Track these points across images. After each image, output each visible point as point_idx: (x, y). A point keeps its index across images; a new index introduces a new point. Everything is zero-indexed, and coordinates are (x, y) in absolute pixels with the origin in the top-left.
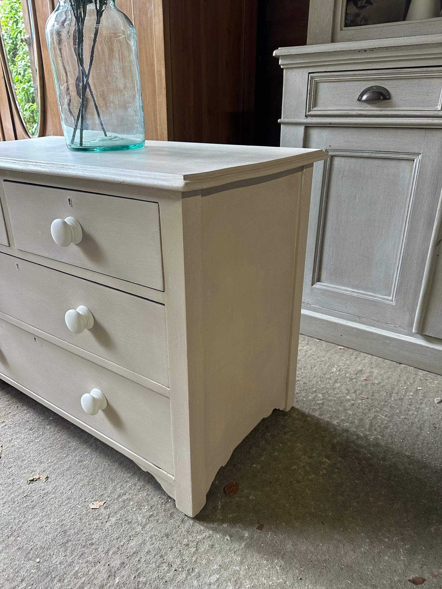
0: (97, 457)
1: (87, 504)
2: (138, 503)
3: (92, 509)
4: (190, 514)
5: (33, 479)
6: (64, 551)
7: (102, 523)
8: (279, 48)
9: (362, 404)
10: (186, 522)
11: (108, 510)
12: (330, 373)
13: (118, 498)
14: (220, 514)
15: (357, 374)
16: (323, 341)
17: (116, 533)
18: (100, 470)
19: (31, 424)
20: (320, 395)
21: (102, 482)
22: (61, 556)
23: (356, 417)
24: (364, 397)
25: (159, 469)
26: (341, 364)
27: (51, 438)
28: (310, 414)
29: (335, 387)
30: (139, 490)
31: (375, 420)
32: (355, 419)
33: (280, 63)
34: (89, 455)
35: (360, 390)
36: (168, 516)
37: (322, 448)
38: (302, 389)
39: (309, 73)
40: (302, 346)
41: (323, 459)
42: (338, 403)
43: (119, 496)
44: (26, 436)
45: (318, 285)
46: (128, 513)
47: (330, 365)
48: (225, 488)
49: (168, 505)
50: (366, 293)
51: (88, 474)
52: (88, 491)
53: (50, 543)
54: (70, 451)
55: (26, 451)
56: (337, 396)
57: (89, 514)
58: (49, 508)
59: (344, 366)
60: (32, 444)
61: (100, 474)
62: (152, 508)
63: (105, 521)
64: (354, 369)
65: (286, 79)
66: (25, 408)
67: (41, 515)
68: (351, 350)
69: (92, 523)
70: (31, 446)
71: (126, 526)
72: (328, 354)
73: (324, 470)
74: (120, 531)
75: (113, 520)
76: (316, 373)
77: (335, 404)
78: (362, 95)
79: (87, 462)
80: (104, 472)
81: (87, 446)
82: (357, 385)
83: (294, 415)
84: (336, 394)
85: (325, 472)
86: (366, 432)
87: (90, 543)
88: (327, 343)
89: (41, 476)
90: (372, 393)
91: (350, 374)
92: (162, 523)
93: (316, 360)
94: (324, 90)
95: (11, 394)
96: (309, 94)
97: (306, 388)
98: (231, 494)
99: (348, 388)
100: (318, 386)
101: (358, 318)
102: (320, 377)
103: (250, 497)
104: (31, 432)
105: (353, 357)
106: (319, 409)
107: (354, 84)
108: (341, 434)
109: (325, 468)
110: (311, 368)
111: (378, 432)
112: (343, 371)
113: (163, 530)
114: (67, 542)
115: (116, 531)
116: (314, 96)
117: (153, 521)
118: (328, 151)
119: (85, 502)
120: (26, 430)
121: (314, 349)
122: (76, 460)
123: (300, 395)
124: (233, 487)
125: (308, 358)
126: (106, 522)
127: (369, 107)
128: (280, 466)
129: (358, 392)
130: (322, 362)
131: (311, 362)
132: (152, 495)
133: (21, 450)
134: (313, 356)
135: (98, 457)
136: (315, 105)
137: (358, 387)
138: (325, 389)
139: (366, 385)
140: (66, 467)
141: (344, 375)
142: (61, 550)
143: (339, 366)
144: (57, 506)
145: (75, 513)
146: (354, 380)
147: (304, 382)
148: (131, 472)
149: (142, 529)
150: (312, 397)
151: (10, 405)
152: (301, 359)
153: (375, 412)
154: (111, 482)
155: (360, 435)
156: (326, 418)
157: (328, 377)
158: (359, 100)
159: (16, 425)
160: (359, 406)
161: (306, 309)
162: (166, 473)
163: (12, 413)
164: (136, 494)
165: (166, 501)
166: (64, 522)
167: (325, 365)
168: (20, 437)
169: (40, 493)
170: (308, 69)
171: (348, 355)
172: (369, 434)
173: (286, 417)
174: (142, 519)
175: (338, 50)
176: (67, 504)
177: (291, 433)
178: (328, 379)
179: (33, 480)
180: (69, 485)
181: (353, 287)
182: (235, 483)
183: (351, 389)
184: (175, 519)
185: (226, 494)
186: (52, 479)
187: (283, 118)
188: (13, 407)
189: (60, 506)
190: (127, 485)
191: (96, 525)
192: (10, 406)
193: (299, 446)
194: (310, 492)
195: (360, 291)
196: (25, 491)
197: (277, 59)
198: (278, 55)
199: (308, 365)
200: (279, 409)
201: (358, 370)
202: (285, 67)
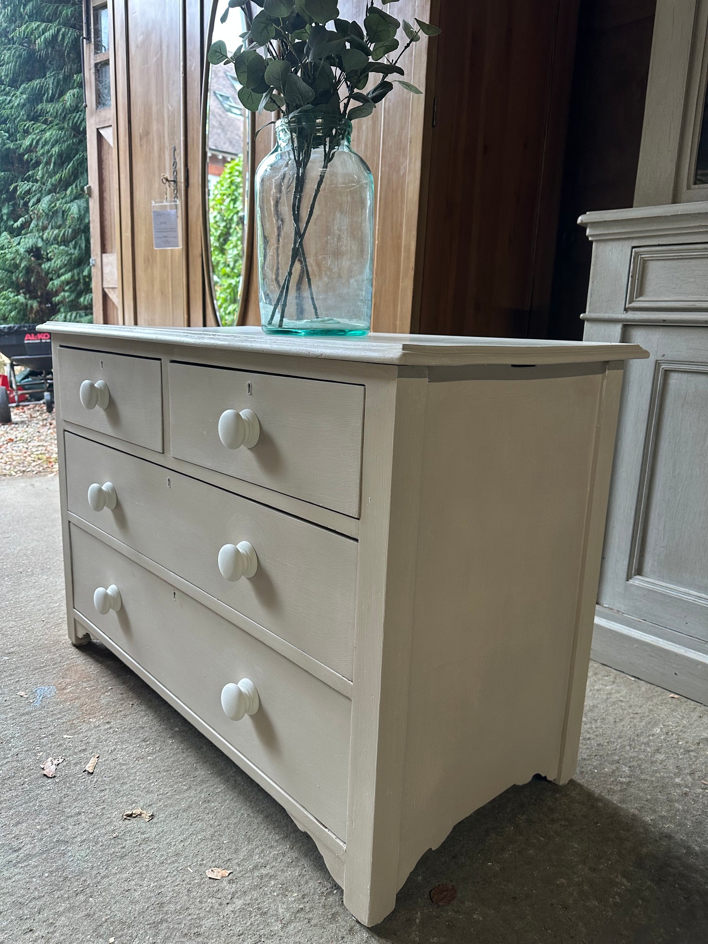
0: (232, 799)
1: (203, 868)
2: (284, 884)
3: (210, 878)
4: (365, 921)
5: (132, 814)
6: (154, 936)
7: (221, 904)
8: (587, 213)
9: (704, 796)
10: (356, 933)
11: (234, 886)
12: (650, 735)
13: (252, 871)
14: (417, 933)
15: (699, 743)
16: (643, 682)
17: (238, 924)
18: (233, 820)
19: (146, 732)
20: (626, 769)
21: (234, 840)
22: (147, 942)
23: (689, 817)
25: (323, 828)
26: (670, 723)
27: (171, 757)
28: (602, 796)
29: (654, 759)
30: (289, 865)
32: (688, 820)
33: (587, 233)
34: (221, 795)
35: (701, 771)
36: (327, 916)
37: (618, 858)
38: (594, 754)
39: (633, 247)
40: (603, 685)
41: (617, 876)
42: (657, 786)
43: (256, 867)
44: (135, 749)
45: (637, 581)
46: (263, 898)
47: (650, 722)
48: (432, 890)
49: (331, 899)
51: (214, 822)
52: (210, 849)
53: (135, 918)
54: (195, 783)
55: (130, 771)
56: (658, 775)
57: (203, 886)
58: (146, 863)
59: (676, 727)
60: (141, 761)
61: (232, 826)
62: (304, 898)
63: (225, 902)
64: (695, 735)
65: (596, 256)
66: (143, 707)
67: (131, 870)
68: (692, 703)
69: (205, 900)
70: (140, 765)
71: (257, 918)
72: (650, 703)
73: (617, 897)
74: (246, 923)
75: (239, 903)
76: (622, 731)
77: (651, 789)
79: (216, 804)
80: (240, 825)
81: (221, 780)
82: (698, 762)
83: (573, 794)
84: (656, 771)
85: (618, 900)
87: (195, 932)
88: (649, 685)
89: (145, 812)
91: (687, 742)
92: (316, 925)
93: (625, 709)
94: (657, 272)
95: (128, 684)
96: (632, 277)
97: (601, 753)
98: (441, 904)
99: (679, 765)
100: (623, 753)
101: (707, 646)
102: (630, 739)
103: (475, 916)
104: (143, 744)
105: (695, 715)
106: (621, 791)
107: (704, 263)
108: (656, 841)
109: (619, 894)
110: (615, 722)
112: (674, 735)
113: (316, 938)
114: (162, 921)
115: (240, 921)
116: (640, 279)
117: (302, 919)
118: (659, 363)
119: (201, 865)
120: (138, 741)
121: (623, 693)
122: (200, 797)
123: (588, 762)
124: (445, 893)
125: (612, 705)
126: (227, 904)
128: (536, 873)
129: (698, 774)
130: (636, 715)
131: (616, 711)
132: (308, 877)
133: (123, 767)
134: (620, 704)
135: (235, 799)
136: (641, 293)
137: (698, 766)
138: (636, 759)
140: (183, 805)
141: (676, 741)
142: (149, 932)
143: (668, 726)
144: (158, 863)
145: (183, 879)
146: (693, 754)
147: (599, 743)
148: (281, 834)
149: (282, 928)
150: (612, 770)
151: (123, 699)
152: (599, 706)
154: (246, 843)
155: (694, 848)
156: (632, 808)
157: (645, 740)
159: (126, 730)
160: (696, 798)
161: (615, 621)
162: (334, 837)
163: (123, 712)
164: (283, 870)
165: (329, 890)
166: (163, 889)
167: (641, 722)
168: (127, 749)
169: (137, 838)
170: (630, 241)
171: (686, 709)
173: (558, 795)
174: (285, 913)
175: (679, 213)
176: (173, 862)
177: (563, 823)
178: (645, 744)
179: (130, 816)
180: (182, 833)
181: (699, 589)
182: (450, 886)
183: (685, 768)
184: (338, 925)
185: (432, 901)
186: (160, 819)
187: (589, 312)
188: (127, 704)
189: (162, 863)
190: (270, 853)
191: (210, 905)
192: (122, 702)
193: (575, 848)
194: (585, 930)
196: (116, 829)
197: (583, 228)
198: (584, 221)
199: (609, 717)
200: (545, 777)
201: (702, 737)
202: (595, 239)
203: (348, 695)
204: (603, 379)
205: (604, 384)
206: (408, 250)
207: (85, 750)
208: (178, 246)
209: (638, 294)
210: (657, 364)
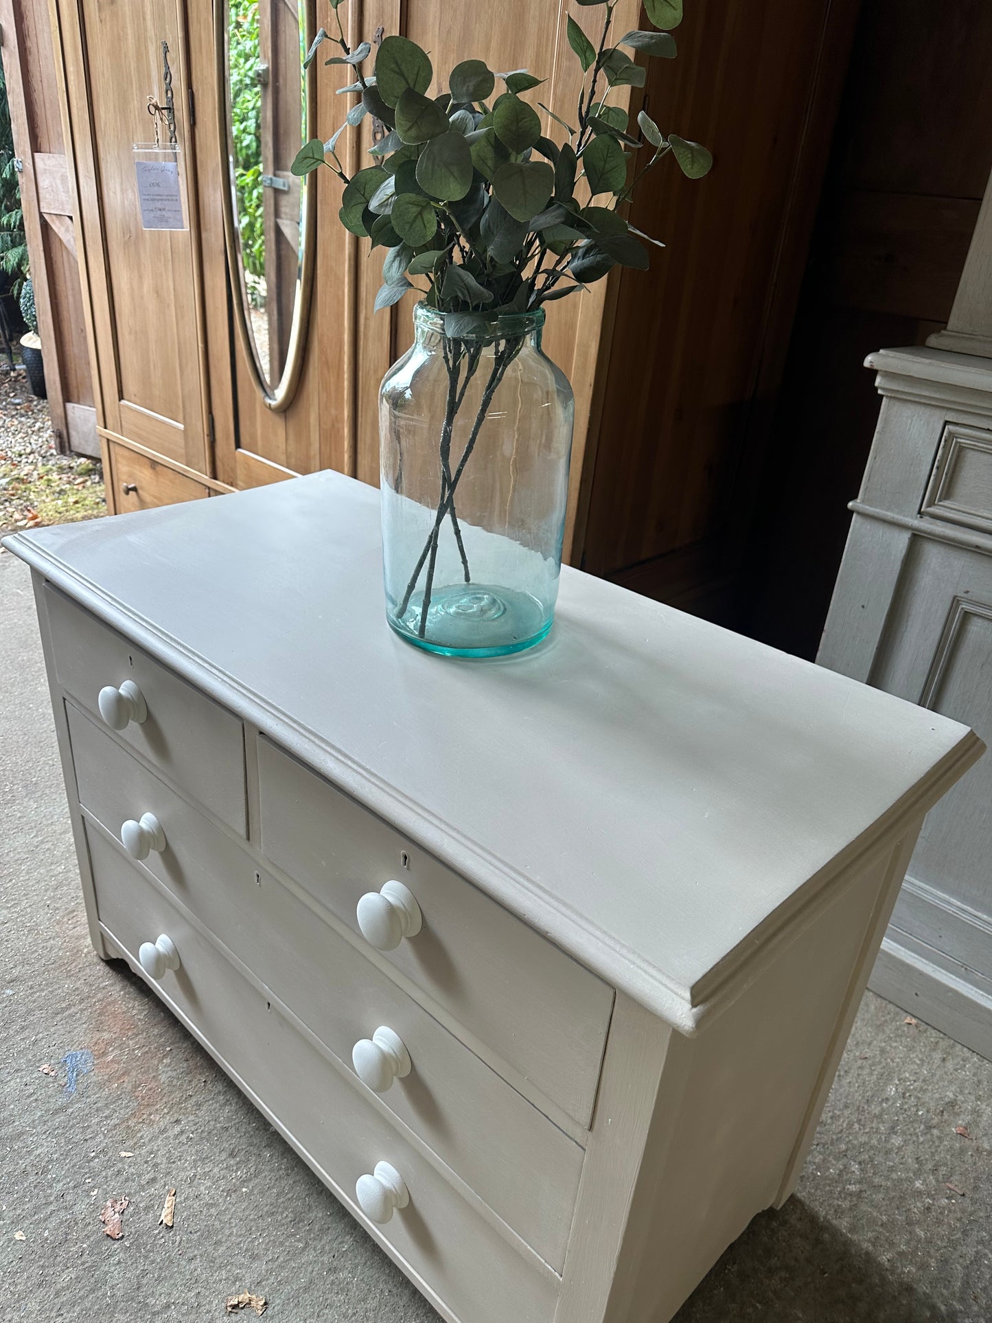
0: (365, 1263)
5: (239, 1303)
8: (881, 351)
9: (950, 1211)
12: (883, 1100)
15: (942, 1112)
16: (871, 995)
18: (371, 1304)
19: (233, 1137)
20: (855, 1167)
23: (932, 1251)
24: (956, 1189)
26: (907, 1075)
27: (273, 1187)
28: (828, 1221)
29: (889, 1146)
31: (976, 1267)
32: (931, 1257)
33: (876, 384)
34: (350, 1255)
35: (946, 1165)
39: (946, 423)
42: (893, 1197)
44: (222, 1174)
47: (882, 1075)
51: (348, 1310)
54: (312, 1235)
55: (222, 1217)
56: (894, 1176)
59: (915, 1081)
60: (234, 1197)
61: (371, 1314)
64: (937, 1096)
65: (886, 420)
66: (220, 1087)
68: (933, 1033)
70: (233, 1205)
72: (881, 1036)
76: (848, 1095)
77: (887, 1202)
79: (346, 1272)
80: (381, 1312)
81: (345, 1225)
82: (942, 1147)
83: (794, 1221)
84: (891, 1169)
86: (954, 1303)
88: (879, 1000)
89: (254, 1297)
90: (975, 1178)
91: (928, 1111)
93: (851, 1051)
94: (977, 469)
96: (938, 468)
97: (824, 1139)
99: (920, 1154)
100: (850, 1138)
101: (963, 969)
102: (858, 1109)
104: (232, 1162)
105: (937, 1057)
106: (851, 1209)
108: (894, 1297)
111: (981, 1307)
112: (912, 1099)
116: (949, 476)
118: (958, 601)
120: (224, 1156)
122: (323, 1263)
129: (943, 1170)
130: (865, 1062)
133: (213, 1211)
135: (368, 1263)
136: (948, 494)
137: (942, 1154)
138: (867, 1148)
139: (962, 1151)
140: (303, 1280)
141: (914, 1109)
143: (904, 1081)
146: (935, 1132)
150: (838, 1172)
151: (191, 1072)
153: (978, 1243)
155: (939, 1309)
156: (864, 1240)
157: (877, 1111)
159: (204, 1136)
160: (940, 1217)
163: (194, 1099)
167: (871, 1074)
168: (212, 1174)
170: (944, 412)
171: (925, 1046)
172: (961, 1312)
173: (774, 1224)
177: (783, 1274)
178: (877, 1117)
179: (234, 1307)
183: (926, 1160)
186: (276, 1310)
187: (863, 502)
188: (197, 1081)
192: (190, 1077)
195: (979, 914)
198: (874, 364)
201: (947, 1100)
202: (886, 394)
207: (154, 1180)
208: (183, 228)
209: (943, 496)
210: (956, 601)
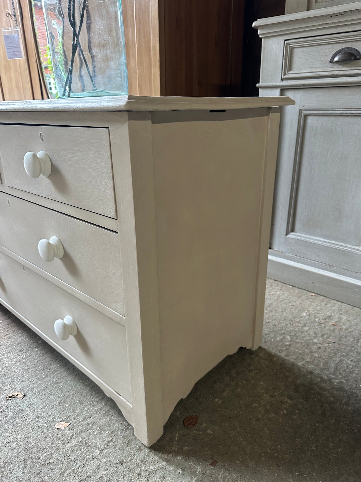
1: (54, 423)
2: (101, 427)
3: (58, 429)
4: (146, 443)
5: (12, 396)
6: (24, 469)
7: (64, 444)
8: (258, 20)
9: (329, 348)
10: (142, 450)
11: (72, 431)
12: (300, 317)
13: (82, 421)
14: (176, 446)
15: (325, 319)
16: (296, 288)
17: (74, 455)
18: (72, 392)
19: (22, 346)
20: (288, 337)
21: (72, 404)
22: (19, 473)
23: (321, 360)
24: (332, 341)
25: (119, 396)
26: (311, 309)
27: (36, 359)
28: (276, 354)
29: (303, 330)
30: (104, 415)
31: (340, 364)
32: (321, 362)
33: (258, 34)
34: (65, 378)
35: (327, 334)
36: (126, 442)
37: (285, 388)
38: (271, 331)
39: (285, 40)
40: (275, 291)
41: (284, 398)
42: (304, 345)
43: (85, 419)
44: (15, 357)
45: (292, 235)
46: (89, 436)
47: (300, 310)
48: (184, 420)
49: (128, 432)
50: (337, 243)
51: (61, 395)
52: (58, 411)
53: (12, 459)
54: (50, 373)
55: (12, 370)
56: (305, 339)
57: (54, 434)
58: (20, 425)
59: (314, 311)
60: (18, 363)
61: (71, 396)
62: (112, 434)
63: (66, 442)
64: (323, 314)
65: (264, 47)
66: (20, 331)
67: (11, 430)
68: (322, 297)
69: (54, 442)
70: (17, 366)
71: (85, 449)
72: (300, 299)
73: (284, 410)
74: (78, 453)
75: (74, 441)
76: (286, 316)
77: (302, 347)
78: (334, 57)
79: (62, 383)
80: (76, 395)
81: (65, 369)
82: (325, 329)
83: (261, 354)
84: (304, 337)
85: (285, 412)
86: (331, 375)
87: (48, 462)
88: (299, 289)
89: (20, 394)
90: (339, 337)
91: (320, 319)
92: (119, 449)
93: (287, 304)
94: (299, 54)
95: (12, 319)
96: (285, 59)
97: (275, 329)
98: (189, 427)
99: (316, 332)
100: (286, 329)
101: (329, 267)
102: (290, 320)
103: (208, 432)
104: (20, 353)
105: (323, 304)
106: (286, 350)
107: (326, 47)
108: (305, 376)
109: (286, 408)
110: (282, 311)
111: (342, 376)
112: (313, 316)
113: (119, 457)
114: (28, 459)
115: (75, 452)
116: (289, 61)
117: (111, 446)
118: (301, 111)
119: (52, 421)
120: (17, 351)
121: (286, 295)
122: (53, 381)
123: (269, 336)
124: (192, 420)
125: (280, 302)
126: (68, 443)
127: (340, 68)
128: (241, 402)
129: (326, 336)
130: (293, 307)
131: (282, 306)
132: (114, 421)
133: (8, 368)
134: (284, 301)
135: (73, 380)
136: (290, 69)
137: (325, 331)
138: (294, 331)
139: (334, 330)
140: (43, 387)
141: (314, 319)
142: (21, 466)
143: (310, 311)
144: (27, 424)
145: (42, 431)
146: (323, 325)
147: (274, 324)
148: (99, 397)
149: (100, 453)
150: (281, 339)
151: (9, 328)
152: (273, 303)
153: (341, 356)
154: (79, 405)
155: (324, 378)
156: (292, 359)
157: (298, 320)
158: (331, 62)
159: (10, 346)
160: (325, 350)
161: (280, 257)
162: (125, 401)
163: (8, 335)
164: (100, 418)
165: (126, 427)
166: (30, 439)
167: (296, 310)
168: (10, 357)
169: (15, 410)
170: (283, 37)
171: (318, 301)
172: (334, 378)
173: (253, 356)
174: (101, 444)
175: (311, 16)
176: (36, 422)
177: (256, 371)
178: (298, 322)
180: (42, 404)
181: (325, 237)
182: (195, 416)
183: (319, 333)
184: (132, 447)
185: (185, 426)
186: (28, 397)
187: (262, 83)
188: (10, 330)
189: (30, 423)
190: (93, 409)
191: (57, 445)
192: (8, 329)
193: (262, 385)
194: (268, 432)
196: (3, 406)
197: (255, 30)
198: (256, 25)
199: (279, 309)
200: (245, 348)
201: (327, 315)
202: (263, 36)
203: (123, 324)
204: (268, 119)
205: (269, 122)
206: (155, 50)
208: (22, 57)
209: (289, 69)
210: (300, 111)
